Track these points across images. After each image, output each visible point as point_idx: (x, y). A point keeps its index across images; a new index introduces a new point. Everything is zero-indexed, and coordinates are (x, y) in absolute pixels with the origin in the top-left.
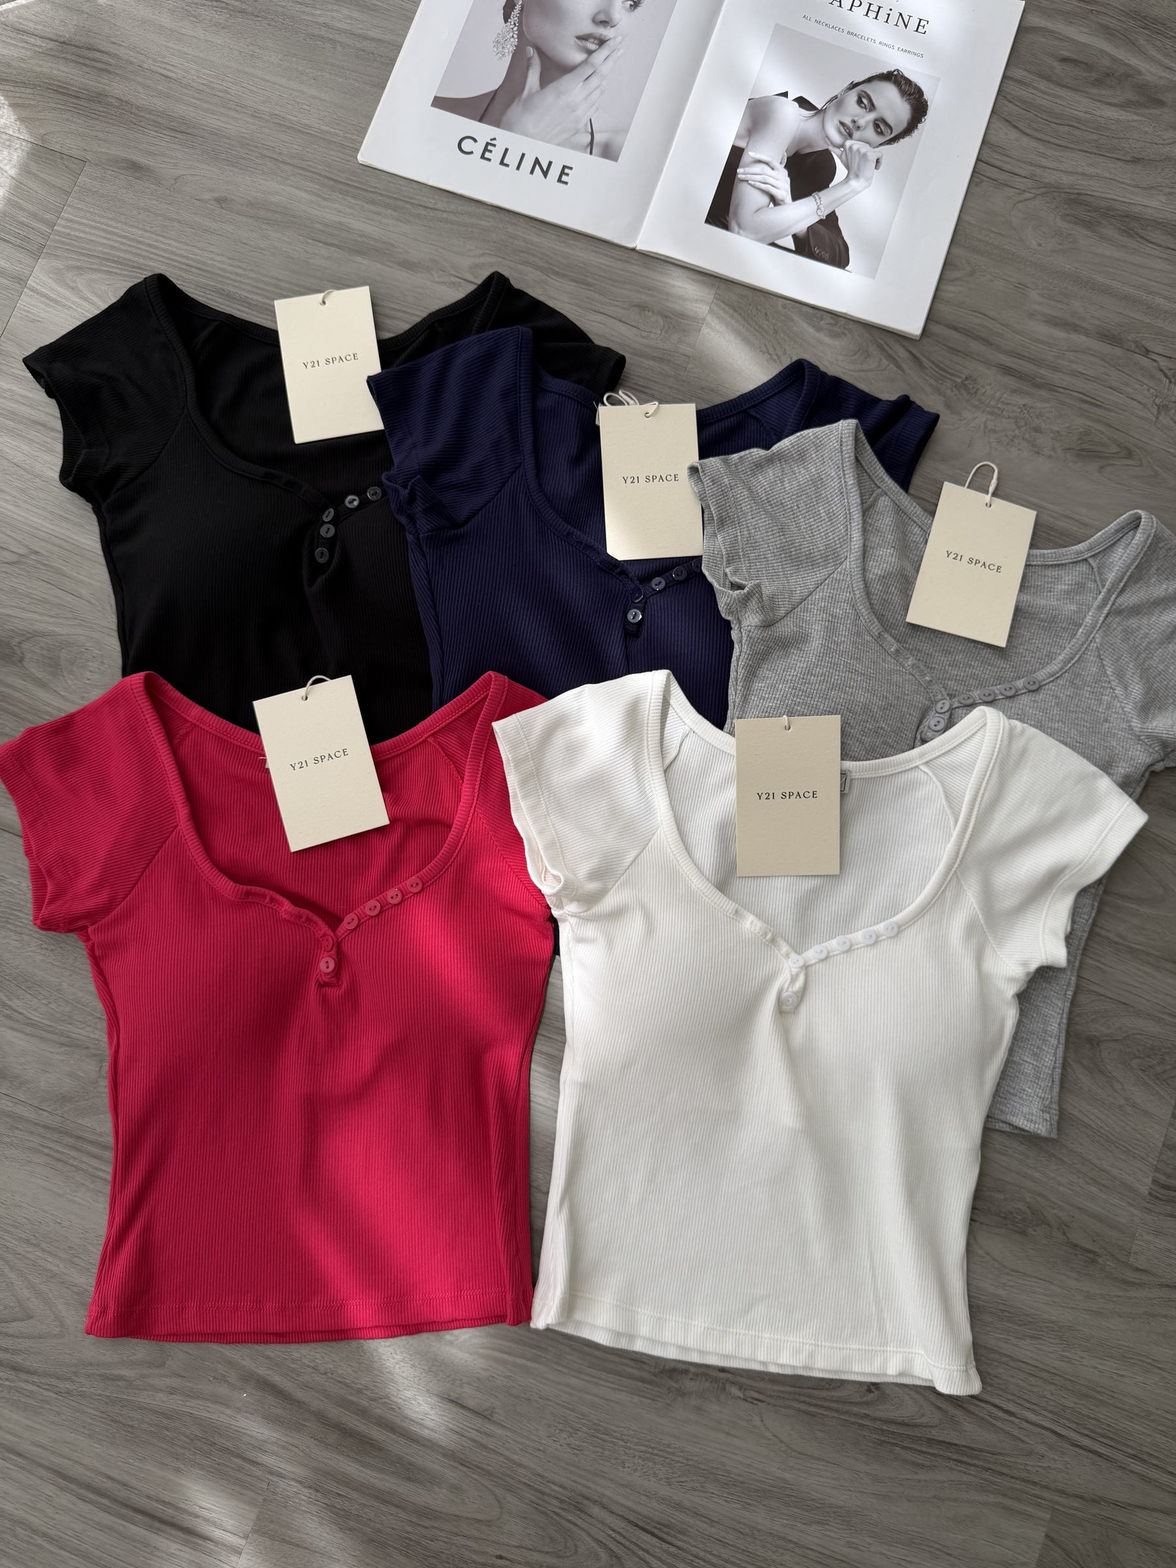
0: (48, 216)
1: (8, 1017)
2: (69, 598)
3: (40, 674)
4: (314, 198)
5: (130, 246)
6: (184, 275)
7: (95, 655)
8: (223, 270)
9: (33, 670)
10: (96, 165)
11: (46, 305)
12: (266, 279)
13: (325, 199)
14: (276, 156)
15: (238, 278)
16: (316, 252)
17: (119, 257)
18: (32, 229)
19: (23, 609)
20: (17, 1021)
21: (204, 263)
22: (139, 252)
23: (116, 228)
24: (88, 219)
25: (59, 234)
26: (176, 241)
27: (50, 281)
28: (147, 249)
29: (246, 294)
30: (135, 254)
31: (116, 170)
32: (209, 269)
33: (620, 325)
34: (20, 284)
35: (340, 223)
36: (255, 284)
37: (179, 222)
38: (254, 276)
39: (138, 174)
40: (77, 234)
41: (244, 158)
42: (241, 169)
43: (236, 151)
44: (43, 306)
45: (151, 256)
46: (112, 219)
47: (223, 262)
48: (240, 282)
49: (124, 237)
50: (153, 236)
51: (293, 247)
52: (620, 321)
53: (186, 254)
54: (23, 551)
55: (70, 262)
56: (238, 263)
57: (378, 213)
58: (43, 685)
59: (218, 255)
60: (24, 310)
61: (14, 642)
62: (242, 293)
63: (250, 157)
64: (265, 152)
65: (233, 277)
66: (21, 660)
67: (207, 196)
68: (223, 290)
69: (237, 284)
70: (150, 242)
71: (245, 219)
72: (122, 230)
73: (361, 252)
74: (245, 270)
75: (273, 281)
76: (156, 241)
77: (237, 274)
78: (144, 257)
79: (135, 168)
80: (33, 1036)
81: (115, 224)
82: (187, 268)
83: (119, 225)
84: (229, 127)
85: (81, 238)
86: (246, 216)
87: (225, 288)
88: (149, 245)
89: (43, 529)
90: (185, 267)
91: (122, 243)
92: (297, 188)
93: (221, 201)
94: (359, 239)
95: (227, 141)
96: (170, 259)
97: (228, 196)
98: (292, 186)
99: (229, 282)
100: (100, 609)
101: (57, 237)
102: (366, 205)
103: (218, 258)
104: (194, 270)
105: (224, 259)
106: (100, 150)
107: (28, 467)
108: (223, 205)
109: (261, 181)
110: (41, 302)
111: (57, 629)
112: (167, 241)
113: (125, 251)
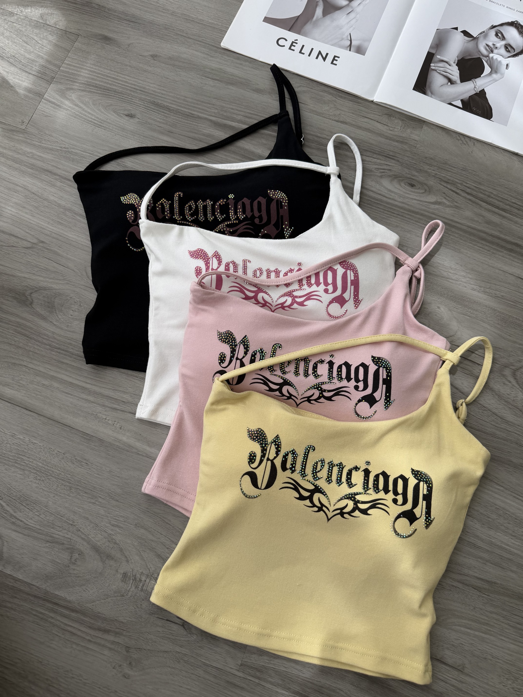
0: (57, 63)
1: (13, 523)
2: (61, 268)
3: (43, 312)
4: (205, 56)
5: (103, 78)
6: (132, 93)
7: (75, 301)
8: (154, 91)
9: (38, 309)
10: (85, 37)
11: (54, 108)
12: (178, 96)
13: (212, 57)
14: (184, 35)
15: (163, 96)
16: (207, 83)
17: (96, 84)
18: (48, 68)
19: (34, 274)
20: (19, 526)
21: (144, 88)
22: (107, 81)
23: (95, 69)
24: (79, 64)
25: (63, 71)
26: (128, 76)
27: (56, 96)
28: (112, 80)
29: (167, 104)
30: (105, 82)
31: (95, 40)
32: (147, 91)
33: (378, 124)
34: (39, 97)
35: (220, 69)
36: (173, 99)
37: (130, 66)
38: (173, 95)
39: (107, 42)
40: (73, 72)
41: (167, 35)
42: (165, 41)
43: (162, 31)
44: (52, 109)
45: (114, 83)
46: (93, 64)
47: (155, 88)
48: (164, 98)
49: (99, 74)
50: (116, 73)
51: (194, 81)
52: (377, 122)
53: (134, 83)
54: (35, 241)
55: (68, 86)
56: (162, 88)
57: (241, 64)
58: (44, 318)
59: (152, 84)
60: (42, 111)
61: (27, 293)
62: (165, 103)
63: (170, 35)
64: (178, 32)
65: (160, 95)
66: (31, 303)
67: (146, 54)
68: (155, 102)
69: (162, 99)
70: (113, 76)
71: (167, 66)
72: (99, 70)
73: (232, 84)
74: (167, 91)
75: (183, 98)
76: (117, 76)
77: (162, 94)
78: (110, 84)
79: (106, 39)
80: (29, 536)
81: (95, 67)
82: (134, 90)
83: (97, 68)
84: (158, 20)
85: (75, 74)
86: (168, 64)
87: (155, 100)
88: (113, 78)
89: (47, 229)
90: (133, 89)
91: (98, 77)
92: (196, 51)
93: (154, 56)
94: (231, 77)
95: (158, 27)
96: (125, 85)
97: (158, 54)
98: (193, 50)
99: (157, 97)
100: (80, 274)
101: (61, 73)
102: (234, 60)
103: (152, 85)
104: (138, 91)
105: (155, 86)
106: (87, 29)
107: (40, 194)
108: (155, 59)
109: (176, 47)
110: (51, 106)
111: (54, 286)
112: (123, 76)
113: (100, 81)
